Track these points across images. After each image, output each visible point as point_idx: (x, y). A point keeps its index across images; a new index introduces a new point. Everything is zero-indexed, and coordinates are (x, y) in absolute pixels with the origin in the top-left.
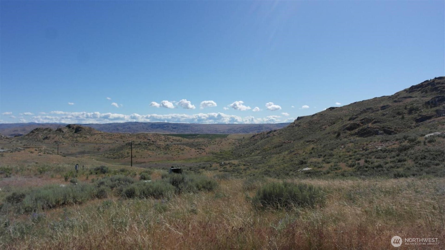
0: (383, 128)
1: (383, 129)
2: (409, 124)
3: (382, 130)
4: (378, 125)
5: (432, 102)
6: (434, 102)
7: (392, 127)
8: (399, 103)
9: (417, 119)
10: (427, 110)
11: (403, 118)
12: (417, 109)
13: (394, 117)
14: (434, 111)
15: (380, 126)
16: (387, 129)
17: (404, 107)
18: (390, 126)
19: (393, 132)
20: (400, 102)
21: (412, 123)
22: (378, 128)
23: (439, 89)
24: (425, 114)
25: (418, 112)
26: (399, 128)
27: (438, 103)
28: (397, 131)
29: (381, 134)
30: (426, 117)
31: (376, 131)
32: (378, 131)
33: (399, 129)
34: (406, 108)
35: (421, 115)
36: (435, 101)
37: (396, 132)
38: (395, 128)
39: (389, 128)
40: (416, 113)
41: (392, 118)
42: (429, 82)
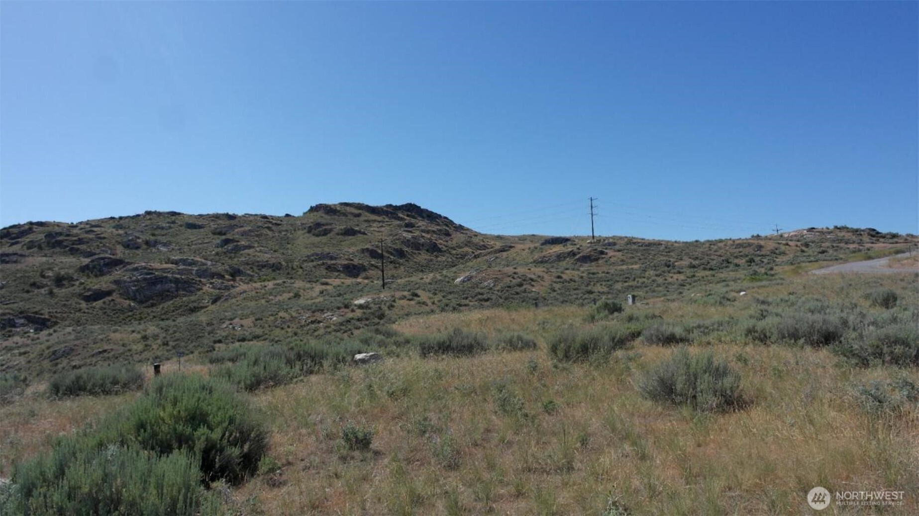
0: (21, 313)
1: (23, 315)
2: (74, 304)
3: (20, 318)
4: (7, 309)
5: (94, 267)
6: (98, 267)
7: (42, 312)
8: (14, 265)
9: (87, 296)
10: (95, 280)
11: (51, 293)
12: (70, 279)
13: (28, 292)
14: (111, 282)
15: (13, 310)
16: (32, 315)
17: (38, 274)
18: (35, 310)
19: (49, 320)
20: (16, 262)
21: (80, 304)
22: (9, 314)
23: (65, 244)
24: (96, 287)
25: (77, 283)
26: (56, 312)
27: (105, 269)
28: (56, 317)
29: (23, 325)
30: (103, 291)
31: (9, 319)
32: (13, 319)
33: (59, 315)
34: (43, 276)
35: (89, 290)
36: (100, 265)
37: (54, 320)
38: (50, 312)
39: (36, 313)
40: (73, 285)
41: (26, 295)
42: (22, 229)
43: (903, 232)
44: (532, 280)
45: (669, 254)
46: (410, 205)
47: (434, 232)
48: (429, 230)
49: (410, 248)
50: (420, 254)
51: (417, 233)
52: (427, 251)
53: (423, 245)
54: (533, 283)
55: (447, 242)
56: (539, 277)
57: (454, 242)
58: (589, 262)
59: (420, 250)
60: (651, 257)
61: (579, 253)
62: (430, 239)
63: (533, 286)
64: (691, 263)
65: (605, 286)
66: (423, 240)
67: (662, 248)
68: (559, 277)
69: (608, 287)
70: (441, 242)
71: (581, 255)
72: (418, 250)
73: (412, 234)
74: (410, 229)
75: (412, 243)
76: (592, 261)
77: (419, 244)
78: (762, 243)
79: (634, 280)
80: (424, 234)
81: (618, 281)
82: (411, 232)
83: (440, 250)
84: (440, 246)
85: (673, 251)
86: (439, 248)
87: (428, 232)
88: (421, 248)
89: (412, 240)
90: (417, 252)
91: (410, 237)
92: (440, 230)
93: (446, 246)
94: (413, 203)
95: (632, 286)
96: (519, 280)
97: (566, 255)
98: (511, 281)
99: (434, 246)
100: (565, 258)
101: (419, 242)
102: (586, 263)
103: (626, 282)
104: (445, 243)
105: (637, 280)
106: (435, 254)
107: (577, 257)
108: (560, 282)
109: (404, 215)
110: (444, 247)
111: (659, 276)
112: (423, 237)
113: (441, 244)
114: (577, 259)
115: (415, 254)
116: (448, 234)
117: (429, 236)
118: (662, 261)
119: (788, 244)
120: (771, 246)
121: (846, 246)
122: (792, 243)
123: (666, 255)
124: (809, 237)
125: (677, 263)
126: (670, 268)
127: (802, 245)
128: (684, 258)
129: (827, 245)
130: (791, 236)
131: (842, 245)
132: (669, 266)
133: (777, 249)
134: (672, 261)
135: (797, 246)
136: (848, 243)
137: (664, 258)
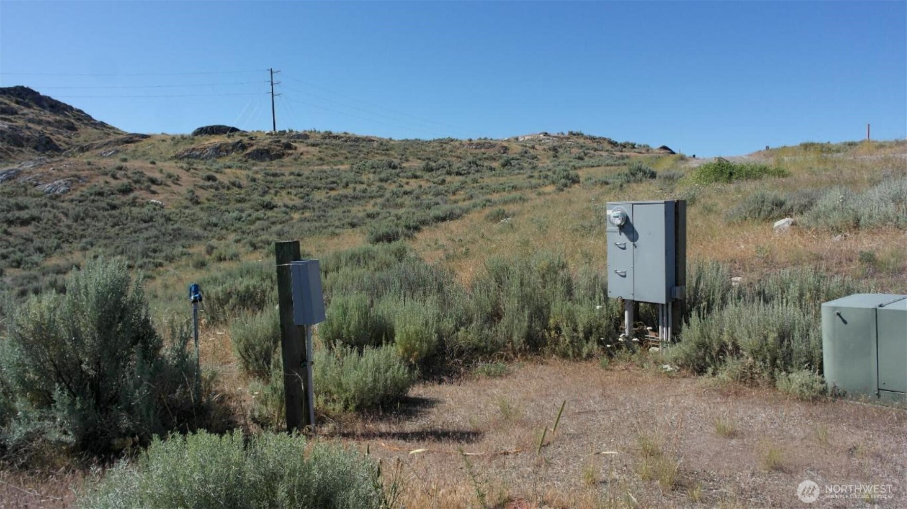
44: (153, 181)
45: (387, 152)
46: (22, 88)
47: (49, 123)
48: (41, 120)
49: (5, 143)
50: (21, 151)
51: (20, 123)
52: (36, 148)
53: (28, 140)
54: (154, 187)
55: (70, 138)
56: (170, 176)
57: (81, 139)
58: (267, 159)
59: (23, 146)
60: (362, 155)
61: (252, 145)
62: (42, 134)
63: (154, 192)
64: (427, 165)
65: (296, 195)
66: (28, 133)
67: (375, 144)
68: (210, 178)
69: (302, 198)
70: (60, 138)
71: (254, 148)
72: (19, 146)
73: (11, 123)
74: (10, 117)
75: (9, 136)
76: (272, 158)
77: (21, 137)
78: (505, 144)
79: (347, 185)
80: (30, 125)
81: (319, 189)
82: (10, 121)
83: (57, 149)
84: (58, 143)
85: (392, 148)
86: (55, 145)
87: (40, 122)
88: (25, 143)
89: (9, 132)
90: (15, 148)
91: (6, 127)
92: (60, 122)
93: (67, 144)
94: (25, 86)
95: (346, 197)
96: (125, 181)
97: (231, 148)
98: (107, 182)
99: (48, 143)
100: (228, 151)
101: (21, 135)
102: (263, 160)
103: (332, 189)
104: (67, 139)
105: (351, 186)
106: (47, 153)
107: (249, 150)
108: (211, 187)
109: (11, 101)
110: (63, 144)
111: (386, 181)
112: (28, 128)
113: (59, 141)
114: (246, 154)
115: (13, 151)
116: (72, 128)
117: (39, 128)
118: (382, 161)
119: (533, 147)
120: (516, 149)
121: (596, 153)
122: (537, 147)
123: (386, 154)
124: (550, 143)
125: (404, 165)
126: (397, 171)
127: (550, 149)
128: (411, 158)
129: (576, 151)
130: (528, 140)
131: (592, 152)
132: (395, 167)
133: (526, 152)
134: (396, 162)
135: (544, 150)
136: (596, 150)
137: (383, 158)
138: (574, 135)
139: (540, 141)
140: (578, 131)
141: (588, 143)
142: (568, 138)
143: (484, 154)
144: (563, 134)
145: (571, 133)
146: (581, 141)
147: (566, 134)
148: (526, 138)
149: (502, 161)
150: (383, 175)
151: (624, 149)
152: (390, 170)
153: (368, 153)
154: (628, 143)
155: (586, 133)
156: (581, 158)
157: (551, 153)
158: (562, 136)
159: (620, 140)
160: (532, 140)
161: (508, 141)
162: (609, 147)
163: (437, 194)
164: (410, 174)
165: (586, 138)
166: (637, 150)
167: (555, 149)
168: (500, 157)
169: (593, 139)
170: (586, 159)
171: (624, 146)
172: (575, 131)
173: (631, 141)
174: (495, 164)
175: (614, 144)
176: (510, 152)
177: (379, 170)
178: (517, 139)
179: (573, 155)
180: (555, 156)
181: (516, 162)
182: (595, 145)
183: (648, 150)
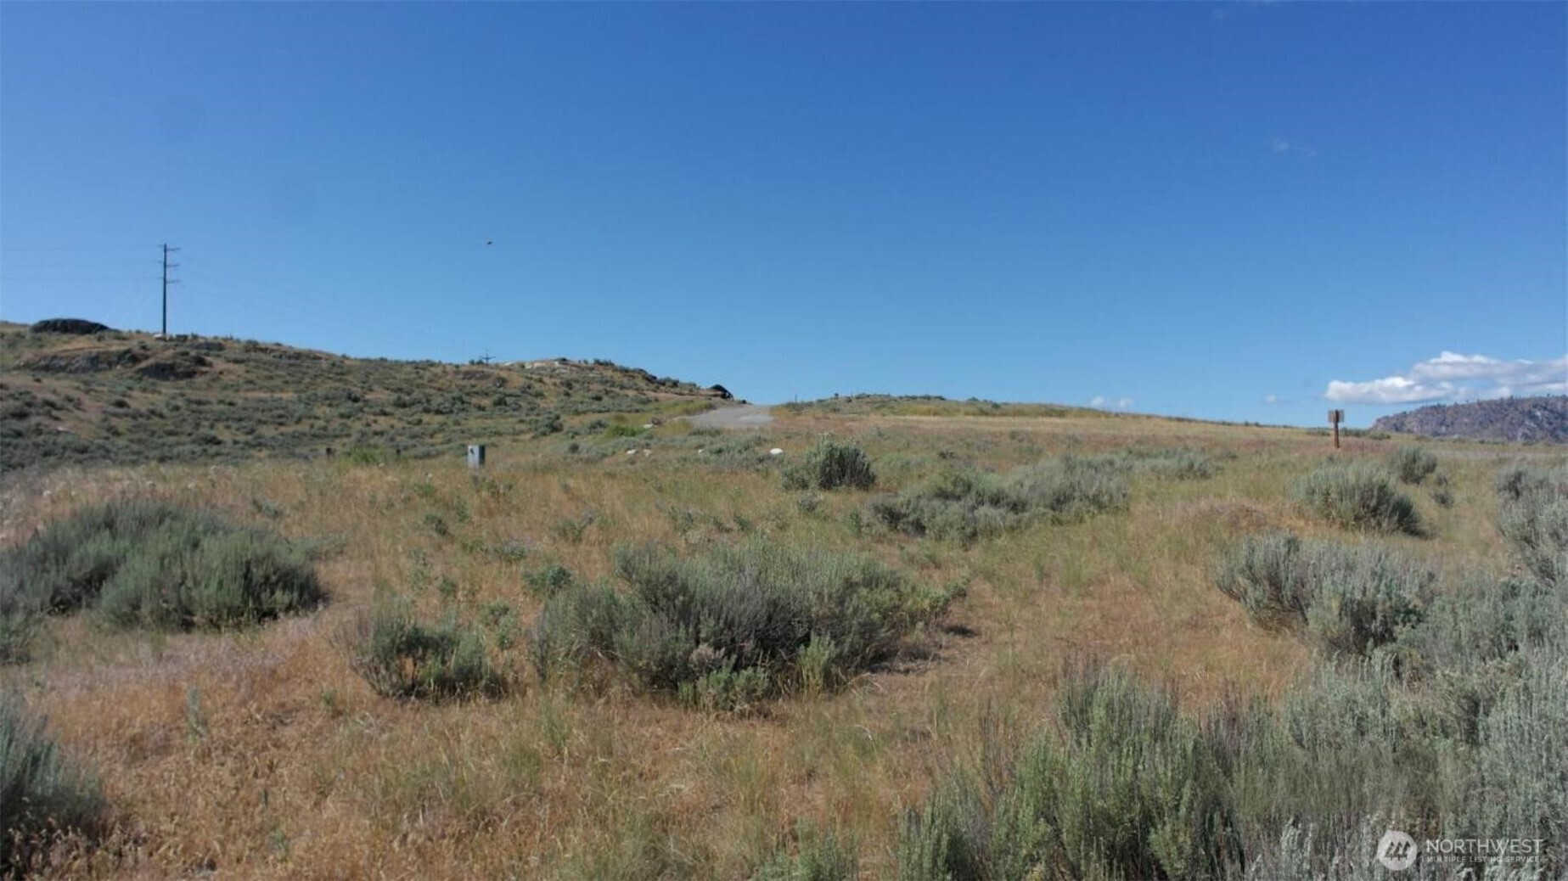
43: (684, 379)
44: (52, 405)
45: (343, 377)
54: (55, 413)
56: (70, 400)
58: (172, 378)
60: (309, 380)
61: (147, 357)
63: (57, 419)
64: (399, 398)
67: (324, 365)
68: (121, 404)
71: (151, 361)
76: (179, 376)
78: (504, 374)
79: (300, 420)
81: (265, 423)
85: (349, 372)
95: (304, 434)
96: (14, 403)
97: (115, 359)
100: (111, 365)
102: (167, 379)
103: (281, 424)
105: (305, 421)
107: (143, 364)
108: (126, 415)
111: (349, 417)
114: (141, 370)
118: (336, 389)
119: (541, 381)
120: (517, 381)
121: (622, 392)
122: (546, 380)
123: (340, 380)
124: (566, 373)
125: (368, 397)
126: (360, 404)
127: (562, 384)
128: (375, 387)
129: (596, 388)
130: (538, 368)
131: (617, 390)
132: (356, 400)
133: (529, 387)
134: (357, 391)
135: (555, 384)
136: (622, 387)
137: (337, 385)
138: (601, 364)
139: (554, 370)
140: (607, 360)
141: (618, 377)
142: (592, 369)
143: (474, 386)
144: (586, 362)
145: (597, 362)
146: (609, 373)
147: (591, 361)
148: (536, 365)
149: (495, 397)
150: (342, 410)
151: (662, 388)
152: (350, 403)
153: (316, 376)
154: (668, 380)
155: (618, 363)
156: (599, 399)
157: (565, 389)
158: (583, 365)
159: (660, 376)
160: (543, 368)
161: (509, 369)
162: (642, 384)
163: (413, 437)
164: (377, 410)
165: (615, 369)
166: (678, 390)
167: (569, 385)
168: (495, 392)
169: (625, 371)
170: (605, 399)
171: (663, 383)
172: (602, 359)
173: (673, 377)
174: (486, 402)
175: (651, 379)
176: (508, 385)
177: (335, 403)
178: (523, 366)
179: (590, 394)
180: (567, 394)
181: (513, 399)
182: (625, 380)
183: (691, 391)
